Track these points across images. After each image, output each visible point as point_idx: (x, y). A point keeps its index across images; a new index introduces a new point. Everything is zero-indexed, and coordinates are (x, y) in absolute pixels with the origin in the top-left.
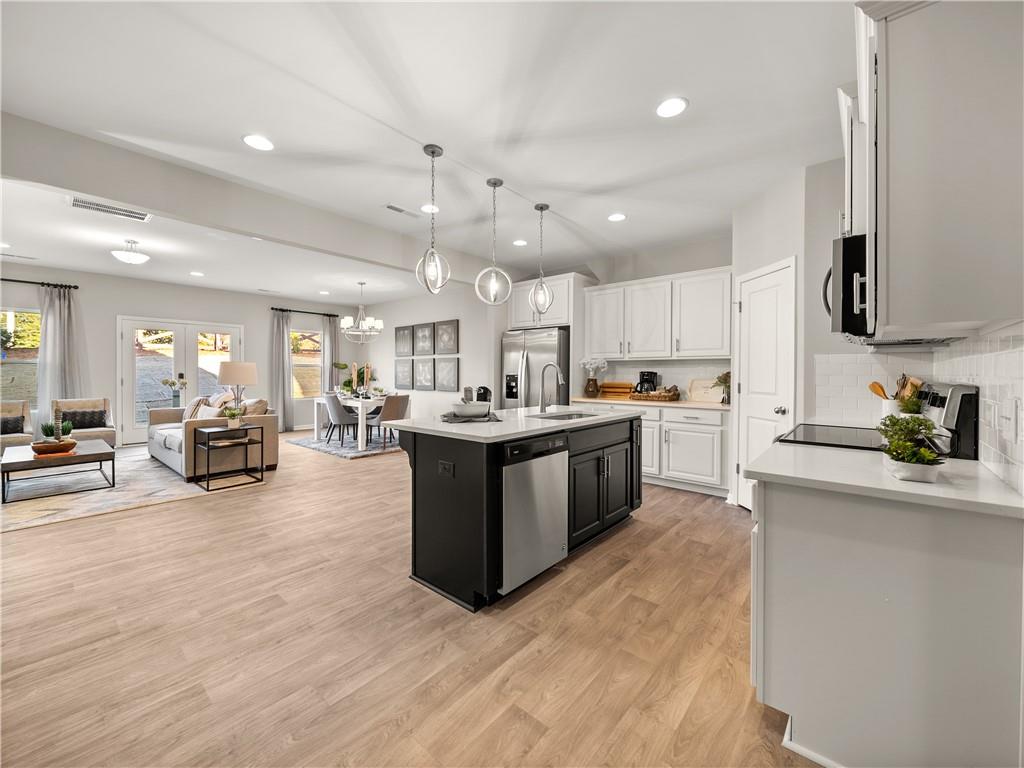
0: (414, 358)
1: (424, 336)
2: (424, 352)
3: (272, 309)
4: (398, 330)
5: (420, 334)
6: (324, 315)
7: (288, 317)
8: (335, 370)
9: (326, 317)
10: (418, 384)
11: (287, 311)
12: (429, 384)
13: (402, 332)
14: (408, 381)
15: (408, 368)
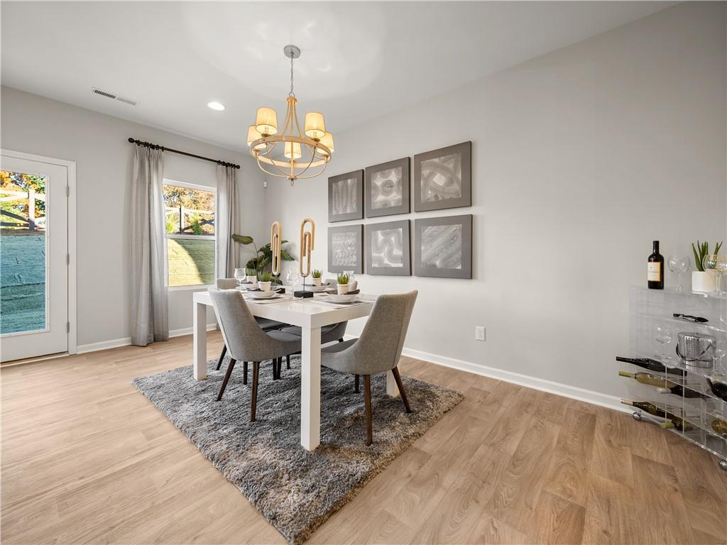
0: (366, 222)
1: (389, 185)
2: (386, 211)
3: (131, 140)
4: (333, 180)
5: (378, 181)
6: (219, 162)
7: (160, 157)
8: (235, 245)
9: (220, 166)
10: (375, 265)
11: (158, 147)
12: (401, 265)
13: (340, 183)
14: (354, 259)
15: (353, 239)
